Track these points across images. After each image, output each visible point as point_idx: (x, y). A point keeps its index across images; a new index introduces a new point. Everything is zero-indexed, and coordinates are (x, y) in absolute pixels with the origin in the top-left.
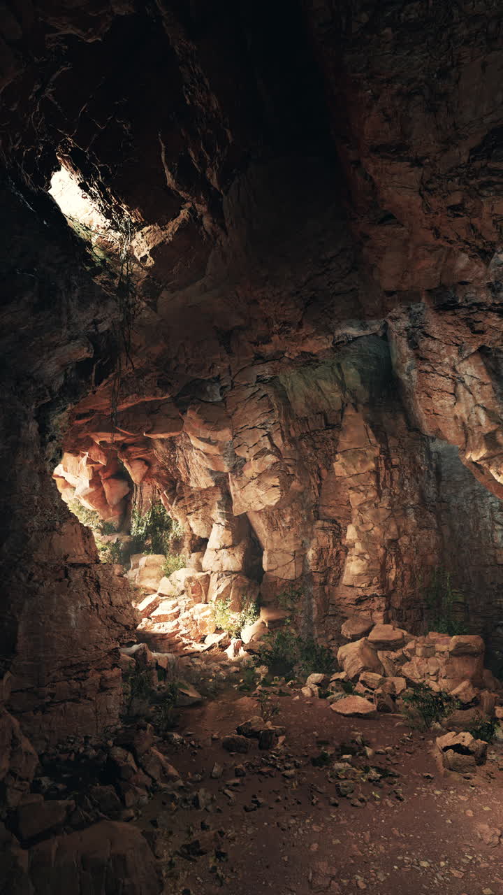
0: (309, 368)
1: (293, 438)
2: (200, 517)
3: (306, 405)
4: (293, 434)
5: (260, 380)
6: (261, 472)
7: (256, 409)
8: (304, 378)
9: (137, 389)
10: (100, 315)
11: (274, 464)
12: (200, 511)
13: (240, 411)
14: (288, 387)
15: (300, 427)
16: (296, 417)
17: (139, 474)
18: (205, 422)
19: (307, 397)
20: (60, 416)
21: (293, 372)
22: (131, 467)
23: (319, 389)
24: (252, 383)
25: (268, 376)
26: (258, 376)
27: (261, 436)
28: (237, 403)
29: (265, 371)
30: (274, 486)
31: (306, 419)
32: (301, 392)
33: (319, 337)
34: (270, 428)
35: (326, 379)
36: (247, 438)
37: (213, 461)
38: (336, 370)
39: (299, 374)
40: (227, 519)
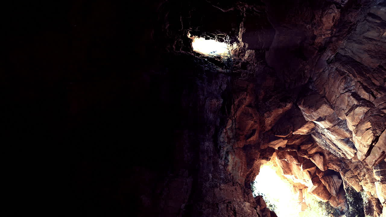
0: (353, 32)
1: (380, 86)
2: (369, 181)
3: (372, 57)
4: (377, 83)
5: (330, 62)
6: (357, 124)
7: (334, 82)
8: (354, 41)
9: (267, 109)
10: (218, 83)
11: (366, 114)
12: (367, 176)
13: (327, 90)
14: (350, 54)
15: (380, 75)
16: (372, 70)
17: (320, 163)
18: (309, 108)
19: (368, 51)
20: (222, 136)
21: (343, 43)
22: (315, 160)
23: (371, 39)
24: (325, 68)
25: (333, 56)
26: (327, 61)
27: (346, 98)
28: (323, 85)
29: (329, 55)
30: (367, 129)
31: (380, 66)
32: (361, 51)
33: (326, 12)
34: (354, 89)
35: (368, 30)
36: (341, 105)
37: (336, 132)
38: (370, 19)
39: (349, 40)
40: (381, 175)
